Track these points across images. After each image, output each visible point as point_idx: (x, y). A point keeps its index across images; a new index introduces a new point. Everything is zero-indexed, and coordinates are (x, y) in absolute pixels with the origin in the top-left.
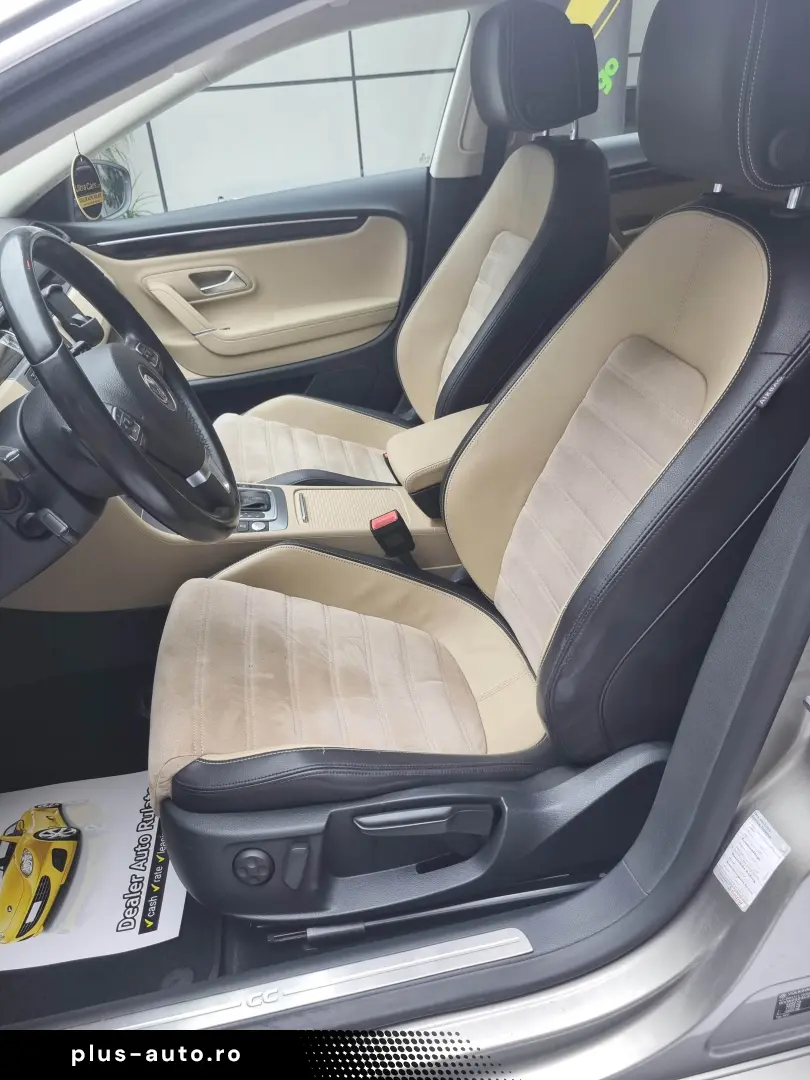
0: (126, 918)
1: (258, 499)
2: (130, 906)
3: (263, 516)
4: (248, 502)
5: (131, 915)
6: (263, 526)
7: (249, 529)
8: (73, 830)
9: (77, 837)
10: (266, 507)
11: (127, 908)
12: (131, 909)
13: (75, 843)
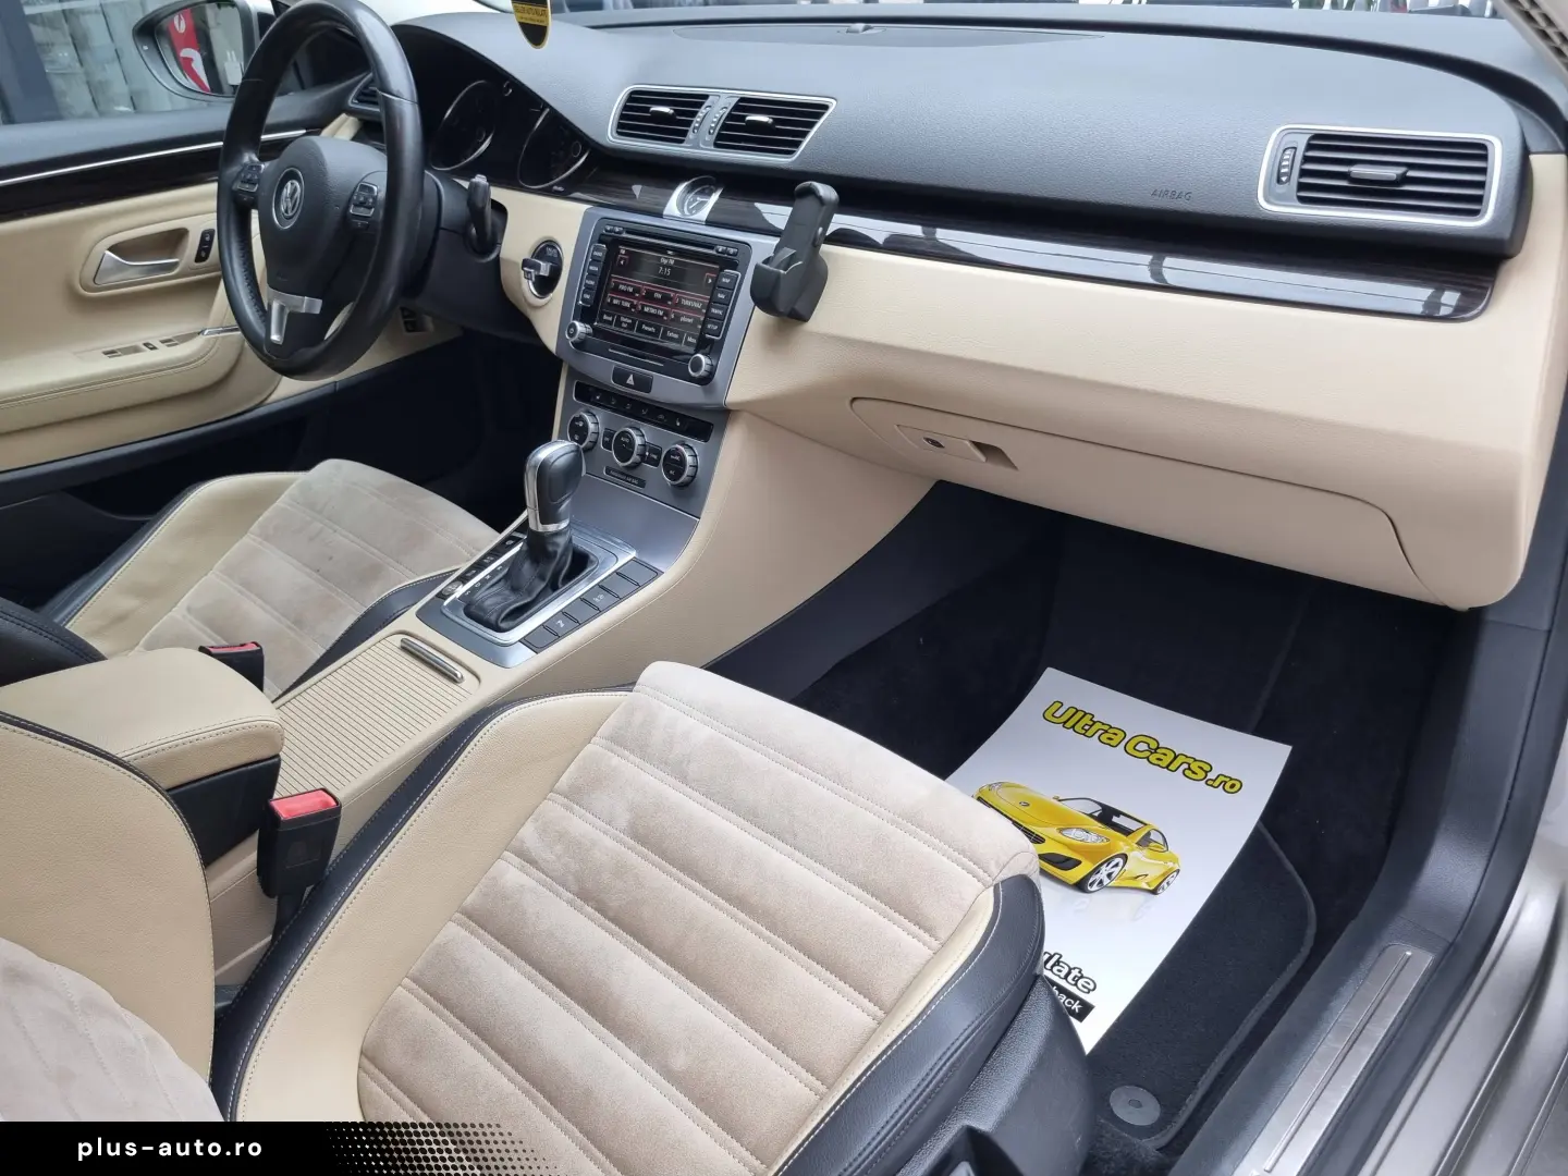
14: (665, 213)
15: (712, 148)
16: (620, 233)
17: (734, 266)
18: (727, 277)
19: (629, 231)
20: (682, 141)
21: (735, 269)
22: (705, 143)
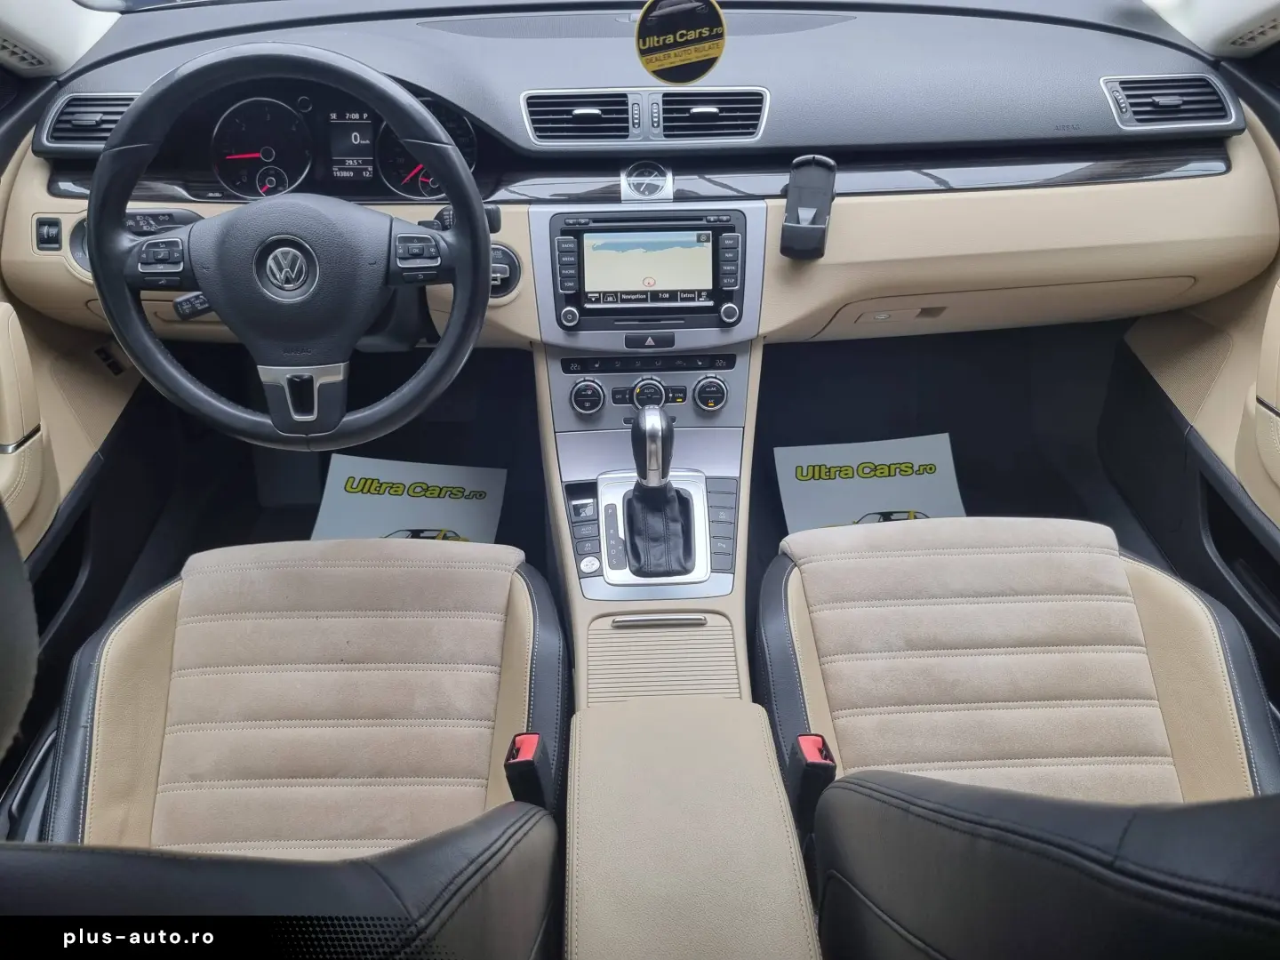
14: (622, 199)
15: (664, 139)
16: (586, 224)
17: (732, 229)
18: (729, 239)
19: (595, 221)
20: (626, 137)
21: (734, 232)
22: (655, 135)
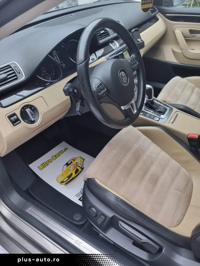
0: (79, 194)
1: (162, 110)
2: (81, 192)
3: (160, 116)
4: (159, 110)
5: (80, 194)
6: (158, 119)
7: (153, 119)
8: (83, 167)
9: (82, 169)
10: (163, 114)
11: (80, 192)
12: (81, 193)
13: (81, 170)
